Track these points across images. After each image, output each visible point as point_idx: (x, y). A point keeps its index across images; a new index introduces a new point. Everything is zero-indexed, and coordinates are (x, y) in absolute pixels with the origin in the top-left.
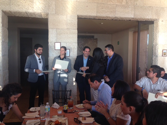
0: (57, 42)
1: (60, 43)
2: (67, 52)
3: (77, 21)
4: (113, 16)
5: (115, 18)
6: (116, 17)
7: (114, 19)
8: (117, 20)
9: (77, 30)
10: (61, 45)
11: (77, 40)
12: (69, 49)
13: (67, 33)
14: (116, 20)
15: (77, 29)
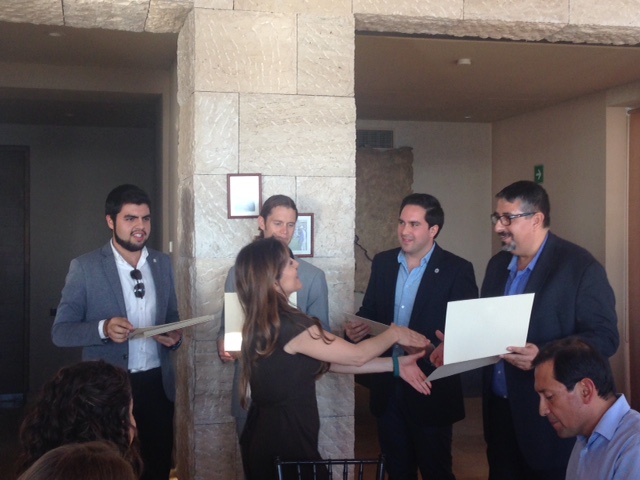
0: (238, 175)
1: (259, 175)
2: (301, 233)
3: (353, 47)
4: (556, 22)
5: (562, 31)
6: (569, 26)
7: (558, 37)
8: (571, 43)
9: (351, 104)
10: (266, 188)
11: (354, 158)
12: (312, 215)
13: (299, 119)
14: (564, 42)
15: (356, 97)
